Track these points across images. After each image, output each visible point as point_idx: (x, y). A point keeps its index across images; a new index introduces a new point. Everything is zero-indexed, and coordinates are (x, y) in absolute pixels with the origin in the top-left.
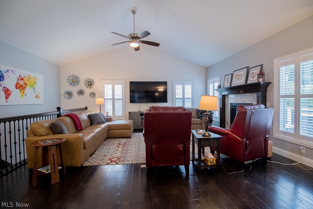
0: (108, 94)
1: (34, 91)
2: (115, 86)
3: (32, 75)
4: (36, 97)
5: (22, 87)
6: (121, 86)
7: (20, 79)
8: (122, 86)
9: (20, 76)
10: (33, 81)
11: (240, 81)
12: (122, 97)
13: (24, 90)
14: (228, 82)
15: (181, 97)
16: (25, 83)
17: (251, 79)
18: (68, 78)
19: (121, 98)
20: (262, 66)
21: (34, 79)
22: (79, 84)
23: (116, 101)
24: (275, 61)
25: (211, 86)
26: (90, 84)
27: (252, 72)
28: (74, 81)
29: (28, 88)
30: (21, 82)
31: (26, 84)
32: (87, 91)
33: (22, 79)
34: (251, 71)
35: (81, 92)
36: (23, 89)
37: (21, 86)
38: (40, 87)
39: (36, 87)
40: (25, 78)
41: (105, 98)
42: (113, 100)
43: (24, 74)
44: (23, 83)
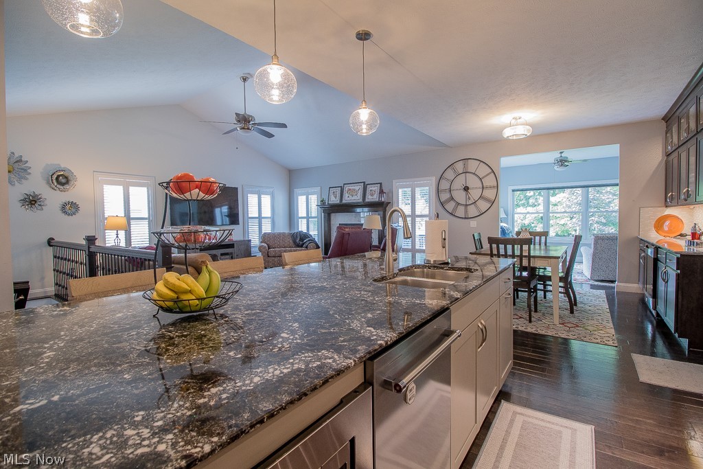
6: (145, 189)
8: (148, 191)
11: (355, 197)
12: (149, 214)
14: (336, 197)
15: (257, 216)
17: (370, 197)
20: (381, 184)
24: (394, 181)
25: (301, 201)
27: (371, 189)
32: (54, 198)
34: (369, 188)
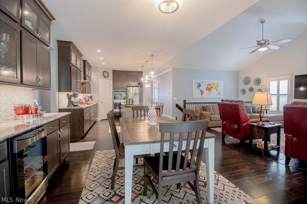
0: (273, 90)
1: (217, 90)
2: (281, 81)
3: (216, 82)
4: (218, 94)
8: (288, 82)
10: (216, 85)
12: (288, 92)
18: (243, 80)
19: (287, 93)
22: (250, 83)
23: (281, 96)
26: (258, 82)
28: (247, 81)
29: (213, 89)
30: (209, 87)
31: (212, 87)
32: (256, 88)
33: (210, 85)
35: (251, 90)
36: (210, 90)
37: (209, 88)
38: (221, 88)
39: (218, 88)
41: (271, 93)
42: (278, 95)
43: (210, 82)
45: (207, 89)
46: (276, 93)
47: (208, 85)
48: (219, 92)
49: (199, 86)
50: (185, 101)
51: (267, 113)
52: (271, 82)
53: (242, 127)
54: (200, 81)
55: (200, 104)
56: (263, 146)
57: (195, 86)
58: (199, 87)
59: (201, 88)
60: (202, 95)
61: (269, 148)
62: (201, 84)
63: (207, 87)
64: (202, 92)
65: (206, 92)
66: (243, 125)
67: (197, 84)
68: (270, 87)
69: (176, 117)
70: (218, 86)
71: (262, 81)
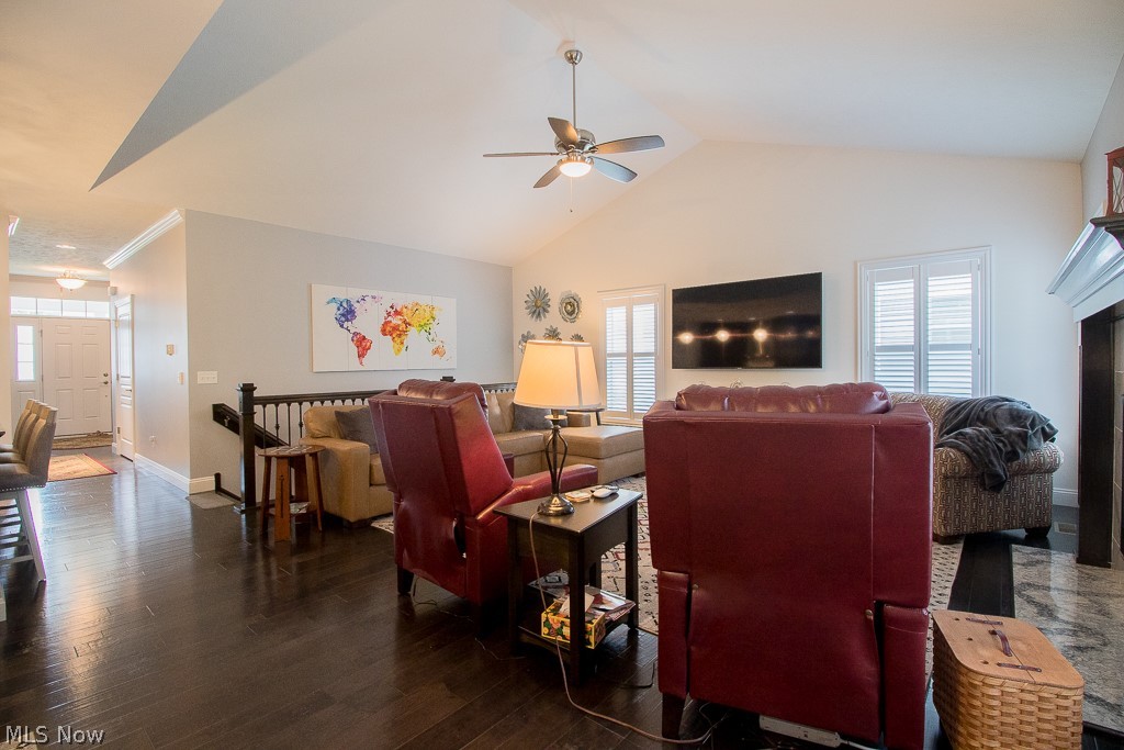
1: (431, 337)
2: (636, 308)
3: (424, 300)
4: (436, 352)
5: (398, 330)
6: (653, 308)
7: (392, 313)
8: (655, 310)
9: (392, 307)
10: (428, 315)
12: (656, 346)
13: (403, 337)
16: (405, 322)
18: (528, 299)
19: (652, 349)
21: (428, 310)
22: (548, 312)
23: (636, 360)
26: (572, 307)
28: (539, 304)
29: (412, 331)
30: (396, 321)
31: (407, 324)
33: (397, 313)
35: (553, 334)
36: (399, 336)
37: (395, 328)
38: (446, 327)
39: (434, 328)
40: (405, 310)
42: (630, 356)
43: (402, 300)
44: (400, 322)
45: (384, 332)
46: (624, 350)
47: (389, 314)
48: (438, 343)
49: (348, 314)
50: (248, 390)
51: (599, 424)
52: (609, 311)
53: (479, 531)
54: (353, 294)
55: (328, 403)
56: (567, 631)
57: (326, 315)
58: (347, 320)
59: (358, 325)
60: (361, 355)
61: (592, 639)
62: (356, 305)
63: (386, 323)
64: (362, 344)
65: (382, 346)
66: (480, 517)
67: (335, 306)
68: (606, 329)
69: (218, 477)
70: (434, 319)
71: (582, 306)
